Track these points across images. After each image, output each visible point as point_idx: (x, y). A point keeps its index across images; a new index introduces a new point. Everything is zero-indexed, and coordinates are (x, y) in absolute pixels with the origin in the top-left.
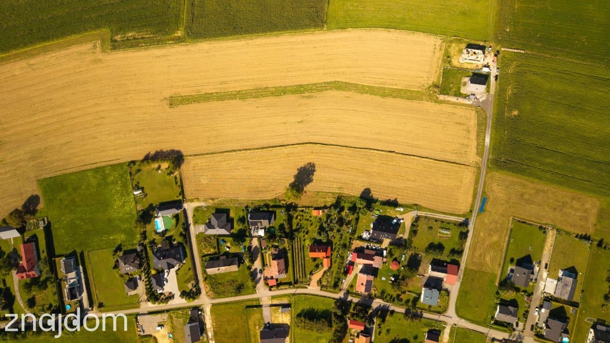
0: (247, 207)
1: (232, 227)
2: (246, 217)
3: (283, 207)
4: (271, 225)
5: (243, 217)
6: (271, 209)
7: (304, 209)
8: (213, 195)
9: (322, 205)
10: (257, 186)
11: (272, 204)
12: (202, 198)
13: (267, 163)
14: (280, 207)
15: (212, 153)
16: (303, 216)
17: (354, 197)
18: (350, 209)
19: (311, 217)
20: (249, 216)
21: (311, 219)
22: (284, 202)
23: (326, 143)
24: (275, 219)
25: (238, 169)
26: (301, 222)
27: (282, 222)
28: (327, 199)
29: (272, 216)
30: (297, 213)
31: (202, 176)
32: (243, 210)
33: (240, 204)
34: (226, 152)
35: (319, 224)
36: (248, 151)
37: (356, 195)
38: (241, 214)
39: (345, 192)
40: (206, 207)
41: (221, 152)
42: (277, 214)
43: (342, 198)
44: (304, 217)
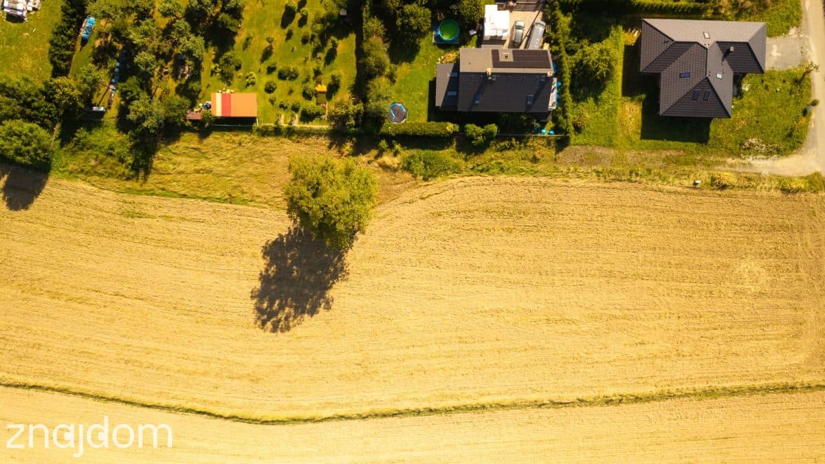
0: (562, 143)
1: (632, 53)
2: (568, 95)
3: (389, 138)
4: (451, 56)
5: (577, 99)
6: (450, 127)
7: (297, 124)
8: (711, 203)
9: (215, 139)
10: (510, 238)
11: (448, 154)
12: (769, 191)
13: (461, 340)
14: (410, 140)
15: (710, 393)
16: (307, 96)
17: (73, 174)
18: (93, 120)
19: (269, 89)
20: (553, 97)
21: (266, 79)
22: (387, 159)
23: (191, 416)
24: (433, 85)
25: (594, 318)
26: (312, 65)
27: (403, 70)
28: (192, 167)
29: (447, 97)
30: (330, 107)
31: (761, 294)
32: (578, 129)
33: (592, 160)
34: (649, 399)
35: (236, 53)
36: (545, 398)
37: (65, 182)
38: (586, 112)
39: (111, 195)
40: (749, 150)
41: (671, 396)
42: (424, 106)
43: (121, 169)
44: (297, 87)
